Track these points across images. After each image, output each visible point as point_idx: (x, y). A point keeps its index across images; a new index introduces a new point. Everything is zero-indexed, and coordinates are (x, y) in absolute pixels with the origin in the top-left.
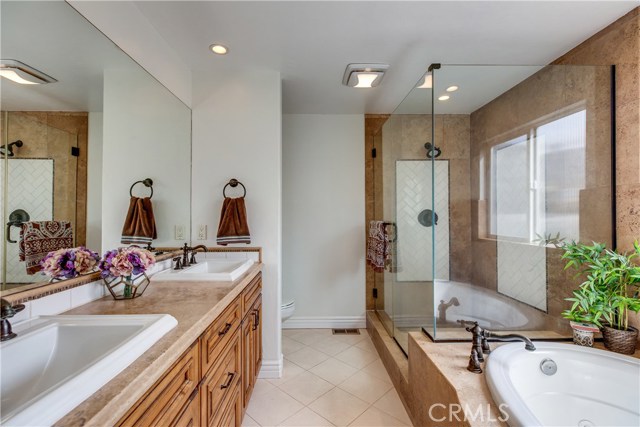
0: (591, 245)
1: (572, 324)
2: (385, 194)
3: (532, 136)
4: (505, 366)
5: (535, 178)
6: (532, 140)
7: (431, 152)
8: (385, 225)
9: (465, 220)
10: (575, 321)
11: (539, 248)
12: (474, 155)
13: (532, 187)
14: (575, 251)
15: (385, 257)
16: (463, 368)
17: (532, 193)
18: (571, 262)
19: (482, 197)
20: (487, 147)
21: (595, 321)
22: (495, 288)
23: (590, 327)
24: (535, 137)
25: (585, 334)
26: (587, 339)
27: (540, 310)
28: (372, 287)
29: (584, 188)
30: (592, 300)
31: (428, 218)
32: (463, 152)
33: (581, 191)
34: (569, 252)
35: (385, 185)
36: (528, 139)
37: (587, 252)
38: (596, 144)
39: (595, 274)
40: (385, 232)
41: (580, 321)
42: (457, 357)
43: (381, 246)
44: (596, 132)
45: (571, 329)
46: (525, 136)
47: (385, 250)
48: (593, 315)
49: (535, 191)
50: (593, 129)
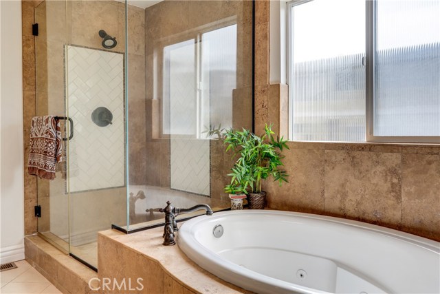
0: (242, 131)
1: (230, 196)
2: (50, 85)
3: (198, 40)
4: (192, 234)
5: (200, 80)
6: (198, 43)
7: (105, 41)
8: (57, 119)
9: (140, 120)
10: (232, 193)
11: (205, 141)
12: (148, 52)
13: (198, 87)
14: (233, 136)
15: (57, 159)
16: (159, 245)
17: (198, 93)
18: (231, 145)
19: (155, 97)
20: (160, 47)
21: (244, 190)
22: (168, 185)
23: (241, 195)
24: (200, 41)
25: (238, 201)
26: (239, 205)
27: (205, 196)
28: (33, 204)
29: (235, 88)
30: (243, 173)
31: (103, 117)
32: (138, 48)
33: (234, 90)
34: (229, 138)
35: (51, 73)
36: (196, 43)
37: (240, 137)
38: (244, 53)
39: (245, 152)
40: (57, 128)
41: (235, 193)
42: (152, 239)
43: (52, 146)
44: (244, 43)
45: (229, 200)
46: (193, 40)
47: (57, 150)
48: (243, 186)
49: (200, 91)
50: (241, 40)
